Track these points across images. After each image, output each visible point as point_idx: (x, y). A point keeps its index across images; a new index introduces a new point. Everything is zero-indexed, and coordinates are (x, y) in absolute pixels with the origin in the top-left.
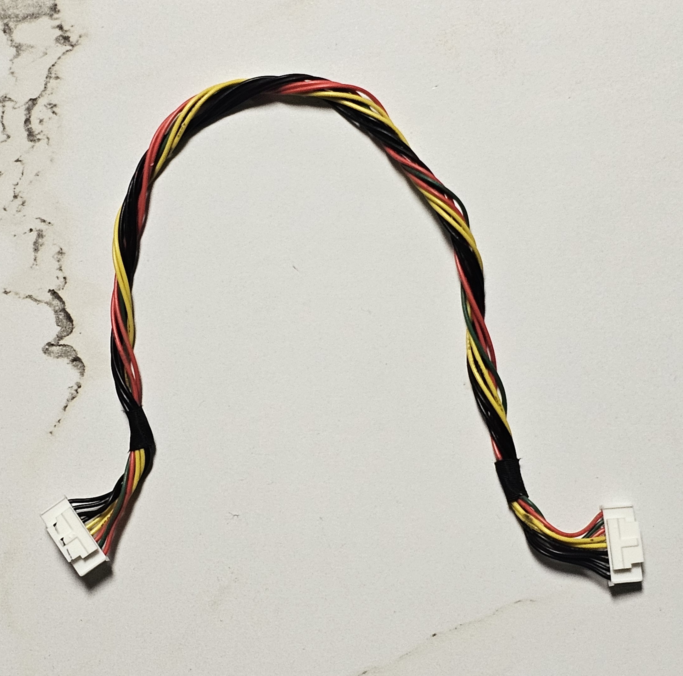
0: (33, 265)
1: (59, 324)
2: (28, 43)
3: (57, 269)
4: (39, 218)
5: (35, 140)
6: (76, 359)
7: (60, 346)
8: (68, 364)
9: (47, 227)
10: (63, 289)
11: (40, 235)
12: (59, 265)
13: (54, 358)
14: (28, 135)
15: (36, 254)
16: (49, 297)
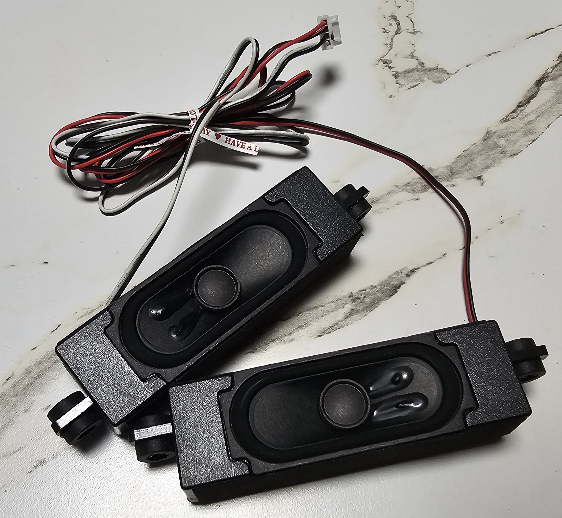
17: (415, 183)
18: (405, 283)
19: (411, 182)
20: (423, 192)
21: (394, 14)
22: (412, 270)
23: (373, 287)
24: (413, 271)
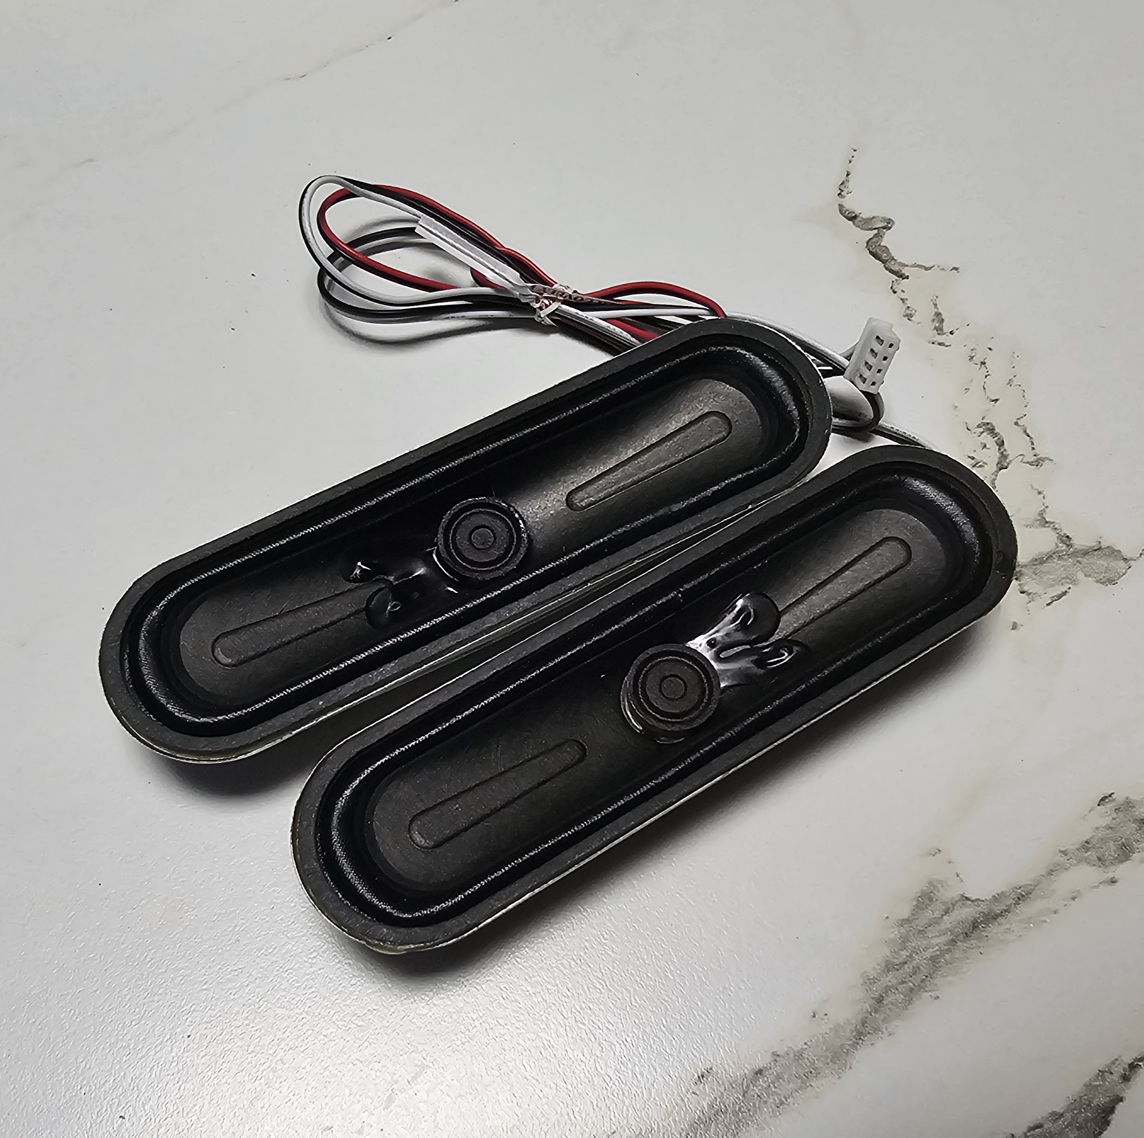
0: (935, 300)
1: (884, 248)
2: (1032, 529)
3: (907, 299)
4: (947, 346)
5: (984, 425)
6: (853, 218)
7: (876, 229)
8: (860, 213)
9: (935, 339)
10: (893, 282)
11: (939, 330)
12: (906, 304)
13: (878, 217)
14: (994, 429)
15: (936, 310)
16: (905, 271)
17: (1102, 840)
18: (1122, 1098)
19: (1092, 840)
20: (1122, 862)
21: (985, 418)
22: (1133, 1063)
23: (1056, 1116)
24: (1135, 1067)
